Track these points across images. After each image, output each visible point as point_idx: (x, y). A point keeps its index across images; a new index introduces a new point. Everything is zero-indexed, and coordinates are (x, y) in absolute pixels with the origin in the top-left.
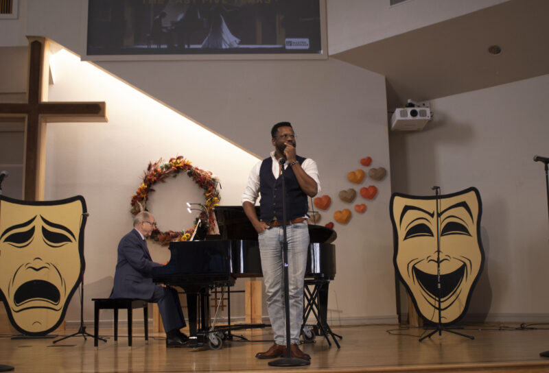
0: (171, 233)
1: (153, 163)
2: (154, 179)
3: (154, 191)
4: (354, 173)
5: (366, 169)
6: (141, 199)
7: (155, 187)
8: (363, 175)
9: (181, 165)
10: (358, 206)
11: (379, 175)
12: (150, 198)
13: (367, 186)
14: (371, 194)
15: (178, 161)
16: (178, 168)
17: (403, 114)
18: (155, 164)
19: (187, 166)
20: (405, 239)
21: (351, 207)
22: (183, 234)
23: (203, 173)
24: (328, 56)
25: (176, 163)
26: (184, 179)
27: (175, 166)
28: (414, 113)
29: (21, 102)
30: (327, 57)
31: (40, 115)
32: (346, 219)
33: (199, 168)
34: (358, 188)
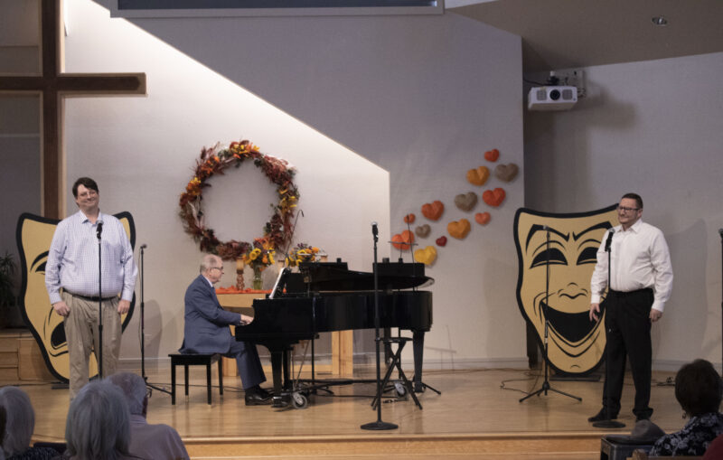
0: (234, 244)
1: (207, 149)
2: (209, 170)
3: (209, 186)
4: (475, 171)
5: (492, 166)
6: (194, 199)
7: (210, 181)
8: (487, 173)
9: (246, 151)
10: (480, 215)
11: (510, 174)
12: (205, 196)
13: (492, 189)
14: (497, 199)
15: (242, 147)
16: (242, 156)
17: (541, 95)
18: (211, 149)
19: (254, 154)
20: (532, 267)
21: (471, 217)
22: (251, 250)
23: (276, 163)
24: (444, 9)
25: (239, 149)
26: (249, 171)
27: (237, 153)
28: (555, 95)
29: (33, 74)
30: (441, 12)
31: (59, 93)
32: (463, 232)
33: (270, 156)
34: (480, 192)
